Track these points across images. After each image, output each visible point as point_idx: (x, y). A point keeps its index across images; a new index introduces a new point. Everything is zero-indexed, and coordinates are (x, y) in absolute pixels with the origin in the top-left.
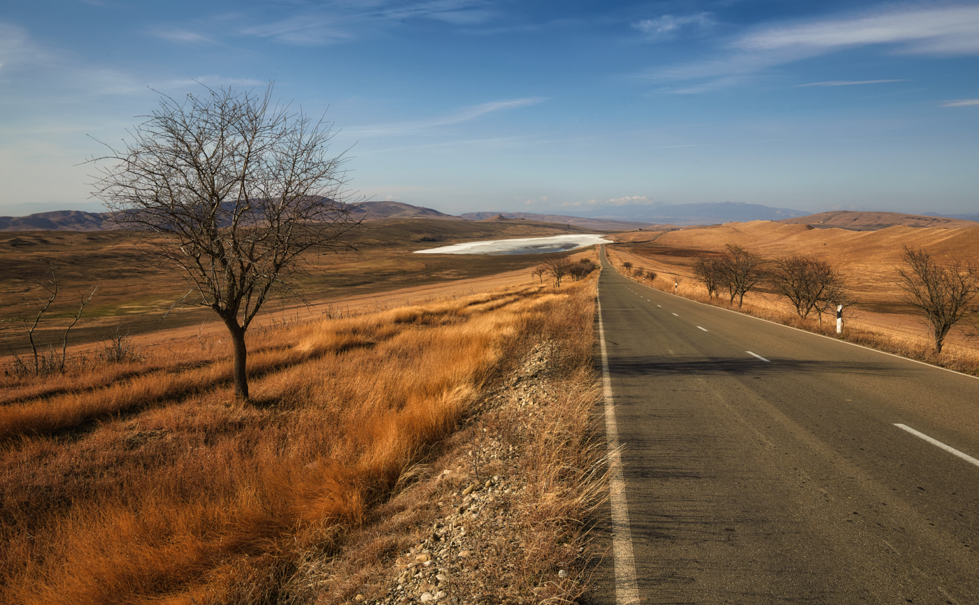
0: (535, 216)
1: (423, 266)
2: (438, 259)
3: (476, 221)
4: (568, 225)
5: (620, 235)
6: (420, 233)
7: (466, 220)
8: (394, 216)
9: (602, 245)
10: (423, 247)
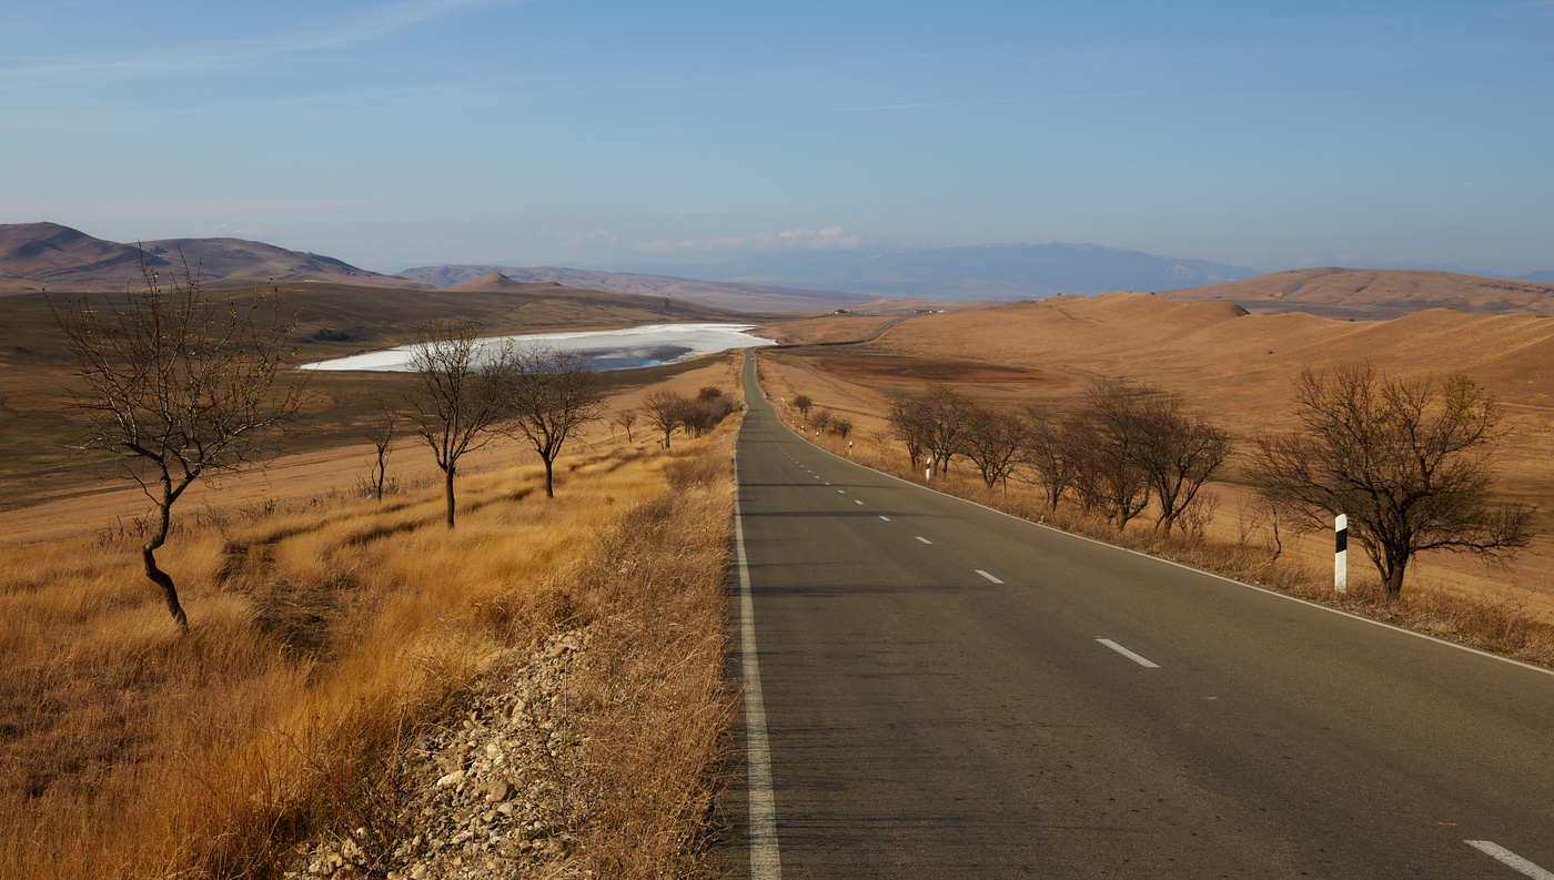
0: (584, 274)
1: (329, 400)
2: (361, 384)
3: (441, 288)
4: (667, 301)
5: (792, 325)
6: (308, 321)
7: (416, 286)
8: (239, 274)
9: (748, 350)
10: (319, 355)
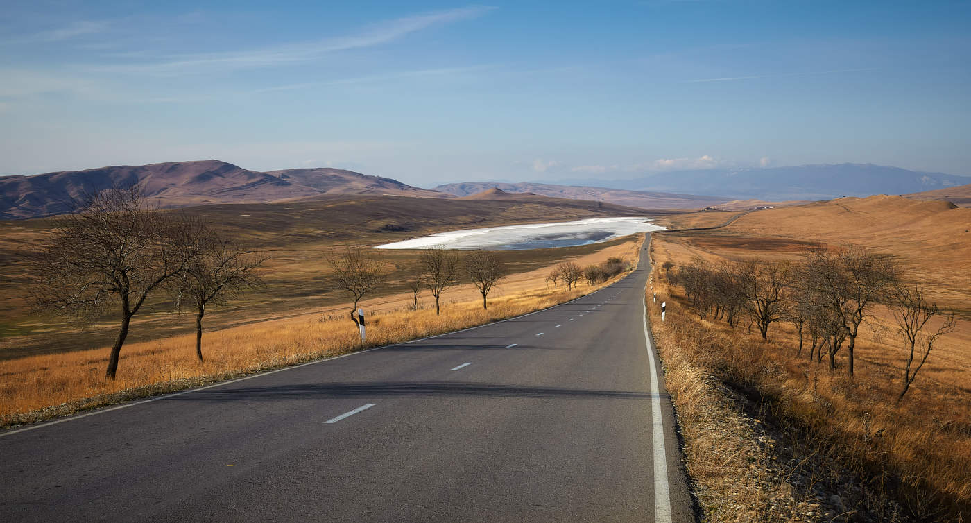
0: (550, 187)
1: (393, 267)
2: (411, 257)
3: (460, 197)
4: (600, 204)
5: (677, 217)
6: (379, 219)
7: (446, 196)
8: (334, 191)
9: (647, 234)
10: (386, 240)
